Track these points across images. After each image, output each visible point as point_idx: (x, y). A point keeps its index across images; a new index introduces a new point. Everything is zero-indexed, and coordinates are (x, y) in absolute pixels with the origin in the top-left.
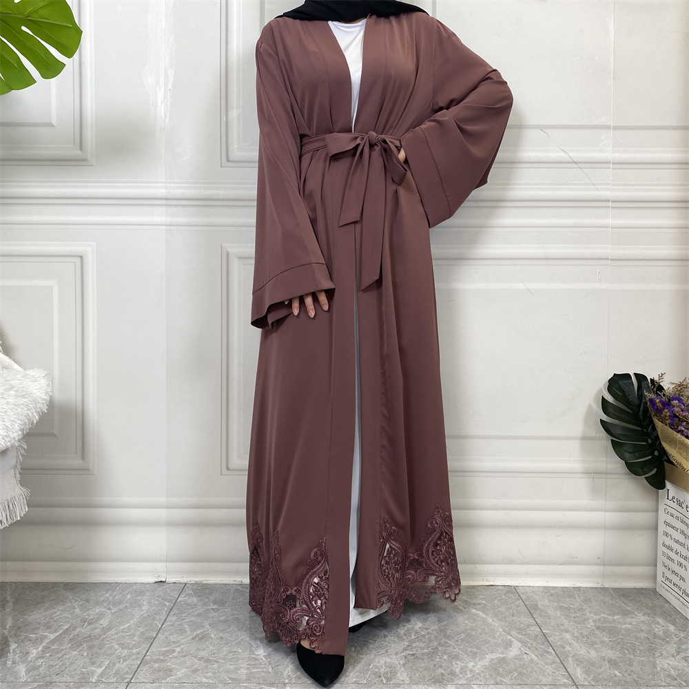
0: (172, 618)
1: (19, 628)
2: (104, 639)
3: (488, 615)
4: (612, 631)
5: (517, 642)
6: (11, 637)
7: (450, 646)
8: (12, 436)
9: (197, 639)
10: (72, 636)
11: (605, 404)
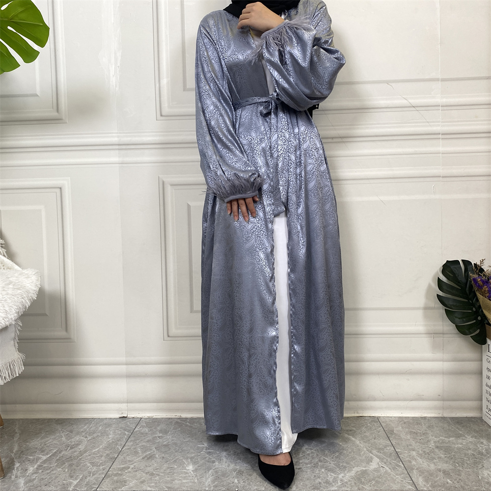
0: (129, 444)
1: (22, 452)
2: (80, 459)
3: (356, 439)
4: (447, 450)
5: (377, 459)
6: (16, 458)
7: (327, 462)
8: (10, 317)
9: (146, 458)
10: (58, 457)
11: (440, 283)
